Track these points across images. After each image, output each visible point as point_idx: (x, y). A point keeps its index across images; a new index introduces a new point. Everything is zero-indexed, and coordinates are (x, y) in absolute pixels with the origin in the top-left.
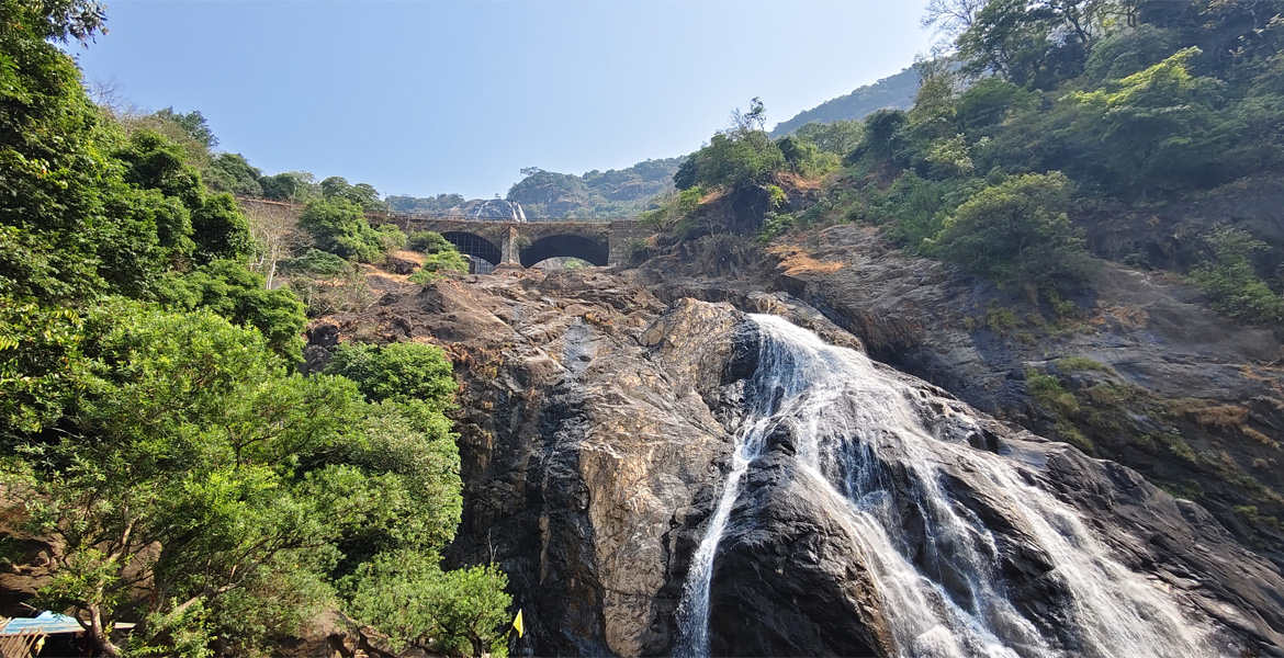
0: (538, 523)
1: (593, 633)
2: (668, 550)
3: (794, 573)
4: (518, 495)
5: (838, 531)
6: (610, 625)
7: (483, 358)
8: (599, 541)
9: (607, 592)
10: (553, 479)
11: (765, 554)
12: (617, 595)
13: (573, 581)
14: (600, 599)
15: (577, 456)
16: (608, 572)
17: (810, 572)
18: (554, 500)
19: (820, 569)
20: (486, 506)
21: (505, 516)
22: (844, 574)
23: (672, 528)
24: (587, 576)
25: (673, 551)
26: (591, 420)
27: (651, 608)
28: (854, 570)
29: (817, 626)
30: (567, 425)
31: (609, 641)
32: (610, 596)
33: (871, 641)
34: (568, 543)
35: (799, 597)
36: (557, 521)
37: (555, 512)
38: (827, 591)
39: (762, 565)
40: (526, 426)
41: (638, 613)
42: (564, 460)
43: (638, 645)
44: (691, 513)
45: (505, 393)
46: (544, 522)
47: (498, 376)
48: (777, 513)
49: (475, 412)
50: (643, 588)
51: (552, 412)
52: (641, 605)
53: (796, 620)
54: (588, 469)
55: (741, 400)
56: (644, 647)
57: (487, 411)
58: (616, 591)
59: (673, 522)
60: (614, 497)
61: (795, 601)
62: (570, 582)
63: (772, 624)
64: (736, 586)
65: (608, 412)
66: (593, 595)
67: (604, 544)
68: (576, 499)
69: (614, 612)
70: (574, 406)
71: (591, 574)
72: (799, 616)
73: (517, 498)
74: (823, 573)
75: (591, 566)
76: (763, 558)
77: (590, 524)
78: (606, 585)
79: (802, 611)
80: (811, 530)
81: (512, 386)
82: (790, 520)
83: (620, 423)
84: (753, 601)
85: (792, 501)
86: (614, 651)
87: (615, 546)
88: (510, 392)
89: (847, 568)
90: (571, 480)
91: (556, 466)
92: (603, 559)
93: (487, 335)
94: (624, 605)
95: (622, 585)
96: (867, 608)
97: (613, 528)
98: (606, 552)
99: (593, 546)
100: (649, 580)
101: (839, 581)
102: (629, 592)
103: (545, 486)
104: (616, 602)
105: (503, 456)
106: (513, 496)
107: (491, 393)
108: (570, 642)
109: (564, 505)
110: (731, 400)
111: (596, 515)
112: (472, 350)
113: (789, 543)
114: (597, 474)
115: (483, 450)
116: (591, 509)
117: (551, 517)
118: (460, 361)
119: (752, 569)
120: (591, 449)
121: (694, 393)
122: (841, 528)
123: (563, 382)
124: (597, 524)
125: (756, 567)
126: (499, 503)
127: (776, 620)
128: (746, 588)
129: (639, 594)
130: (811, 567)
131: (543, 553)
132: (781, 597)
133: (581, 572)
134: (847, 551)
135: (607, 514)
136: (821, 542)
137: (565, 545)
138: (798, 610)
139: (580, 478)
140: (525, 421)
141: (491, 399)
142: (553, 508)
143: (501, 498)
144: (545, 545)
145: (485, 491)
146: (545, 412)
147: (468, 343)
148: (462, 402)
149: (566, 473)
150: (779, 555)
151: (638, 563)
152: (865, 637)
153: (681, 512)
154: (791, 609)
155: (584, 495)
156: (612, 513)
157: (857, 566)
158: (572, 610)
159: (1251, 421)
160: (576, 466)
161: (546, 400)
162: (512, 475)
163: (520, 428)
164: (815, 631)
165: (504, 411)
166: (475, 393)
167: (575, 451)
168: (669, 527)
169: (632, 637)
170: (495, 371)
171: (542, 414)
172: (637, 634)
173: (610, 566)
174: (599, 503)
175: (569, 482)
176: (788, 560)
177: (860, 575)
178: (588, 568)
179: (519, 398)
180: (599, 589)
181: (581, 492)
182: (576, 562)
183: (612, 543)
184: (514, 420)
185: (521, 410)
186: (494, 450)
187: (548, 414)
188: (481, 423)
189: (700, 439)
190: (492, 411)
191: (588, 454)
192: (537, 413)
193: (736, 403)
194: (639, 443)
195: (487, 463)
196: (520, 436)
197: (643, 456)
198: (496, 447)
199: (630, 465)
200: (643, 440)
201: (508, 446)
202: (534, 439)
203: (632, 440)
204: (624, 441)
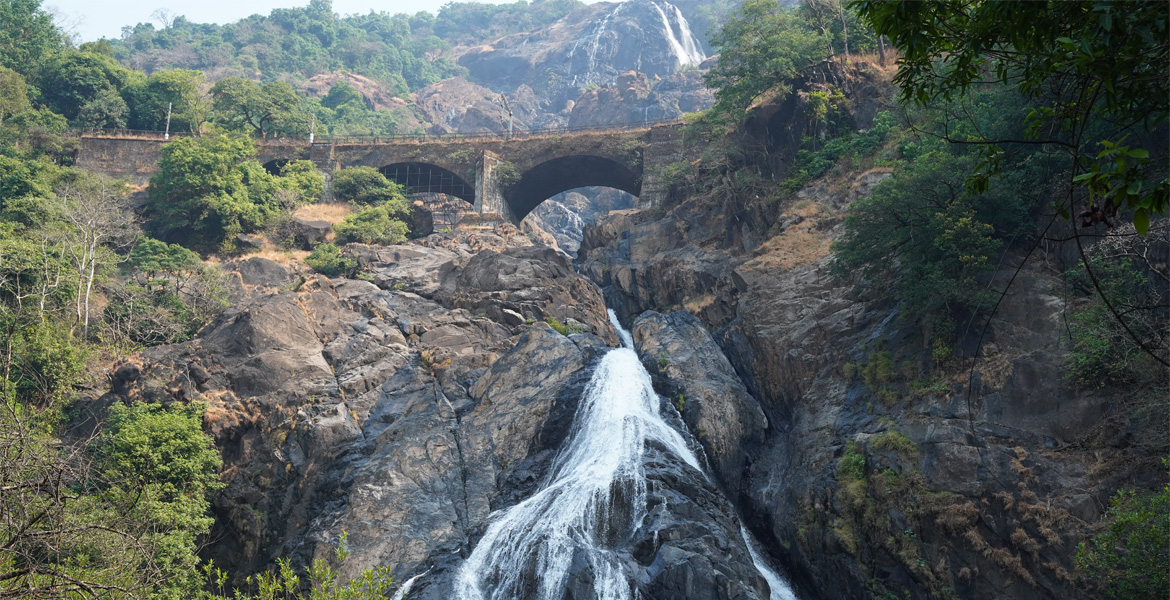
7: (279, 417)
15: (314, 549)
26: (347, 504)
30: (326, 510)
40: (297, 508)
42: (303, 551)
45: (283, 465)
47: (286, 443)
49: (252, 489)
51: (323, 492)
57: (263, 489)
65: (366, 495)
70: (343, 485)
81: (294, 458)
83: (369, 510)
88: (289, 466)
93: (291, 386)
105: (268, 544)
107: (270, 466)
110: (517, 480)
112: (266, 408)
115: (251, 536)
118: (250, 422)
120: (328, 541)
121: (489, 467)
123: (346, 453)
140: (298, 502)
141: (270, 474)
146: (317, 491)
147: (264, 399)
148: (243, 476)
159: (980, 524)
161: (322, 478)
163: (291, 510)
165: (280, 488)
166: (259, 465)
167: (315, 543)
170: (284, 438)
171: (314, 495)
179: (296, 474)
184: (287, 501)
185: (295, 488)
186: (262, 536)
187: (321, 493)
188: (256, 504)
189: (436, 532)
190: (268, 488)
191: (322, 547)
192: (309, 492)
193: (522, 483)
194: (378, 535)
195: (254, 552)
196: (288, 520)
197: (373, 551)
198: (264, 533)
199: (355, 562)
200: (382, 531)
201: (275, 532)
202: (298, 525)
203: (372, 531)
204: (364, 532)
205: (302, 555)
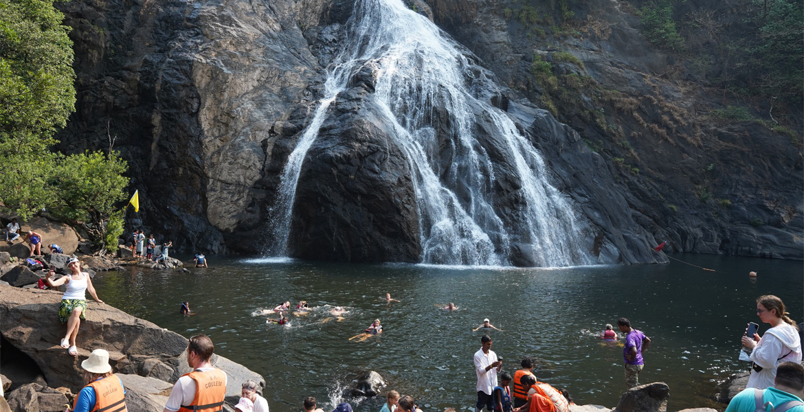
0: (150, 119)
1: (197, 211)
2: (265, 153)
3: (362, 179)
4: (131, 92)
5: (397, 153)
6: (211, 206)
8: (207, 140)
9: (211, 181)
10: (166, 82)
11: (343, 163)
12: (219, 184)
13: (181, 169)
14: (204, 185)
15: (191, 66)
16: (212, 165)
17: (372, 180)
18: (167, 101)
19: (380, 178)
20: (97, 98)
21: (116, 109)
22: (396, 183)
23: (270, 136)
24: (194, 167)
25: (270, 153)
26: (204, 35)
27: (248, 195)
28: (403, 180)
29: (372, 215)
30: (181, 36)
31: (210, 217)
32: (213, 183)
33: (404, 225)
34: (178, 138)
35: (363, 195)
36: (167, 118)
37: (167, 111)
38: (383, 193)
39: (340, 171)
40: (141, 31)
41: (236, 198)
42: (178, 67)
43: (234, 221)
44: (287, 126)
46: (156, 119)
48: (356, 135)
50: (242, 180)
51: (166, 22)
52: (239, 192)
53: (358, 211)
54: (201, 79)
55: (334, 40)
56: (239, 223)
58: (219, 180)
59: (271, 131)
60: (222, 105)
61: (359, 198)
62: (178, 170)
63: (340, 212)
64: (318, 185)
65: (221, 31)
66: (198, 182)
67: (211, 142)
68: (187, 103)
69: (215, 196)
70: (189, 20)
71: (198, 165)
72: (360, 208)
73: (129, 95)
74: (382, 181)
75: (198, 159)
76: (341, 167)
77: (199, 124)
78: (210, 174)
79: (363, 205)
80: (378, 150)
82: (365, 141)
83: (231, 43)
84: (329, 196)
85: (368, 127)
86: (213, 224)
87: (220, 145)
89: (399, 179)
90: (184, 86)
91: (170, 72)
92: (209, 154)
94: (225, 192)
95: (225, 176)
96: (406, 206)
97: (220, 130)
98: (212, 149)
99: (201, 144)
100: (248, 174)
101: (392, 187)
102: (230, 181)
103: (158, 88)
104: (218, 188)
105: (115, 55)
106: (125, 92)
108: (176, 216)
109: (175, 106)
110: (327, 40)
111: (205, 118)
113: (361, 157)
114: (208, 84)
115: (95, 46)
116: (200, 113)
117: (163, 116)
119: (331, 173)
120: (204, 61)
121: (296, 27)
122: (399, 151)
124: (205, 125)
125: (335, 172)
126: (111, 97)
127: (344, 210)
128: (325, 186)
129: (238, 184)
130: (375, 175)
131: (154, 146)
132: (350, 195)
133: (189, 163)
134: (401, 167)
135: (215, 119)
136: (384, 159)
137: (175, 140)
138: (360, 204)
139: (192, 85)
140: (139, 25)
142: (165, 108)
143: (113, 93)
144: (156, 138)
145: (95, 84)
146: (159, 20)
149: (179, 79)
150: (352, 165)
151: (240, 161)
152: (402, 223)
153: (279, 124)
154: (356, 204)
155: (195, 100)
156: (219, 118)
157: (406, 178)
158: (179, 193)
159: (639, 110)
160: (189, 74)
161: (161, 10)
162: (125, 73)
163: (133, 32)
164: (369, 218)
167: (188, 61)
168: (268, 135)
169: (230, 216)
171: (157, 22)
172: (234, 214)
173: (215, 160)
174: (209, 109)
175: (181, 88)
176: (358, 170)
177: (406, 184)
178: (196, 161)
180: (205, 178)
181: (193, 98)
182: (185, 154)
183: (218, 142)
184: (128, 22)
185: (134, 14)
186: (106, 48)
187: (163, 23)
188: (93, 20)
189: (299, 68)
190: (104, 10)
191: (201, 66)
192: (151, 20)
193: (330, 42)
194: (248, 63)
195: (99, 59)
196: (133, 39)
197: (250, 75)
198: (108, 45)
199: (238, 81)
200: (251, 61)
201: (120, 47)
202: (147, 44)
203: (241, 59)
204: (234, 59)
205: (177, 70)
